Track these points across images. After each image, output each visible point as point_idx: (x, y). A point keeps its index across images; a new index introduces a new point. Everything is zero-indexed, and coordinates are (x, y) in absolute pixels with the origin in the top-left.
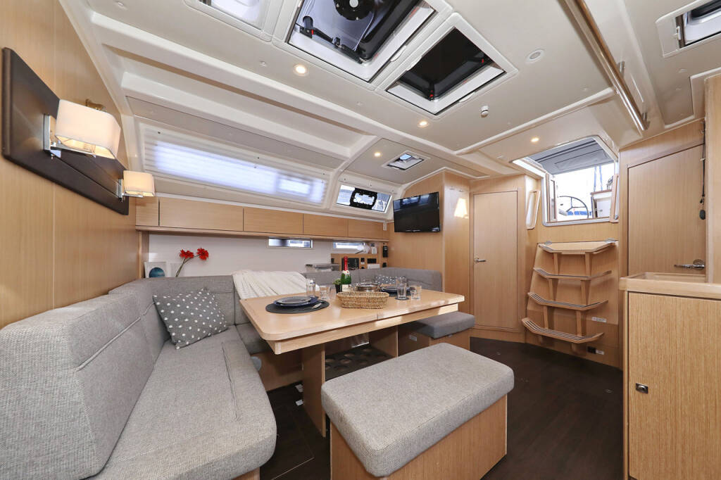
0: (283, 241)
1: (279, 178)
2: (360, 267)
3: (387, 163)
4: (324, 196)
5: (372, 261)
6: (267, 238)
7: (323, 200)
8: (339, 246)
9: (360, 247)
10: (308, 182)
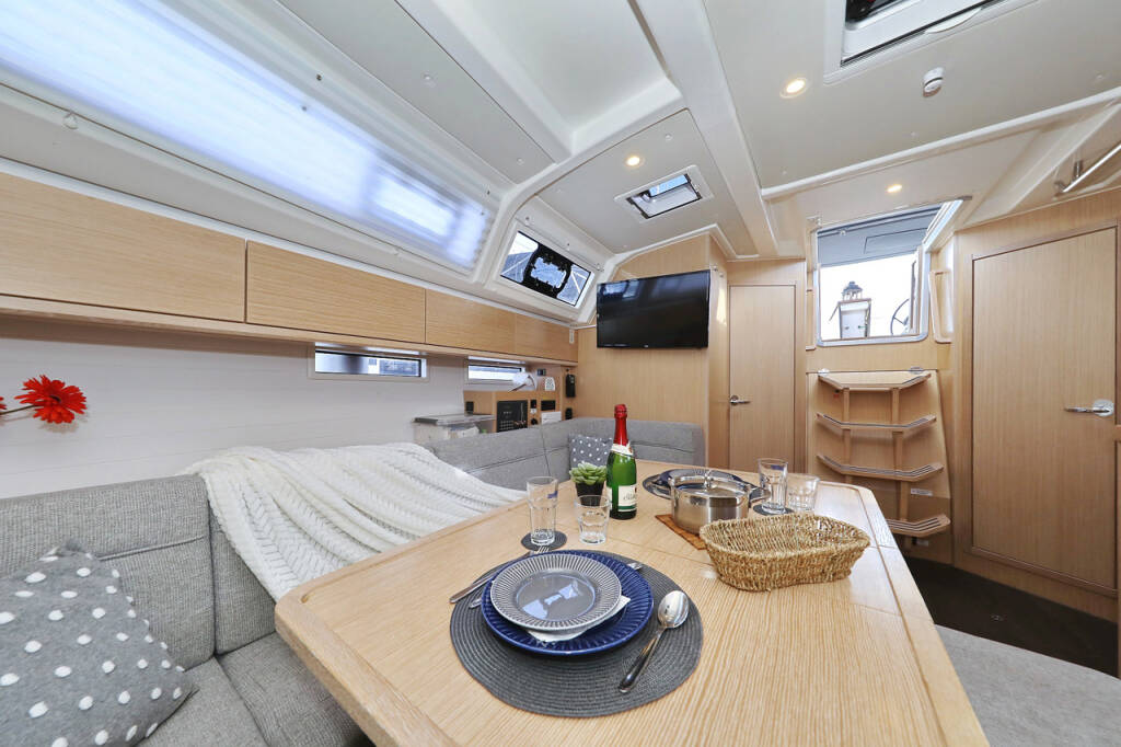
0: (353, 357)
1: (381, 170)
2: (530, 419)
3: (627, 194)
4: (479, 252)
5: (548, 406)
6: (307, 350)
7: (476, 261)
8: (474, 374)
9: (520, 378)
10: (450, 203)
